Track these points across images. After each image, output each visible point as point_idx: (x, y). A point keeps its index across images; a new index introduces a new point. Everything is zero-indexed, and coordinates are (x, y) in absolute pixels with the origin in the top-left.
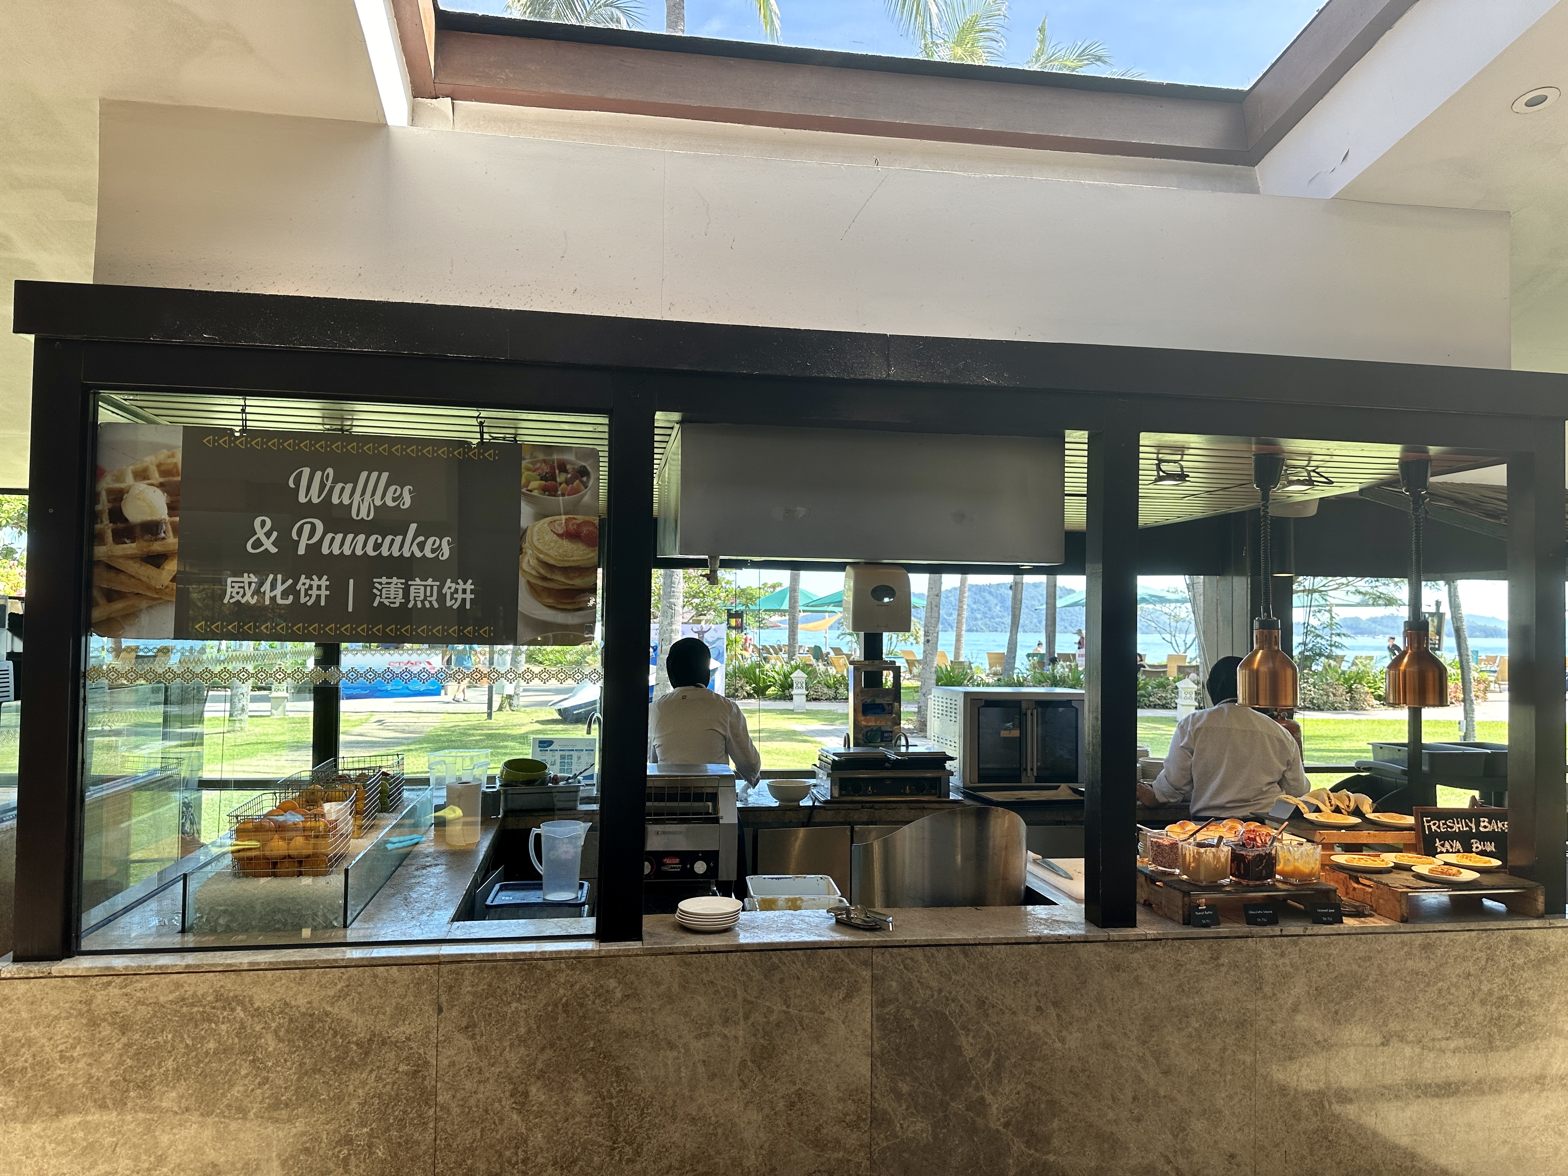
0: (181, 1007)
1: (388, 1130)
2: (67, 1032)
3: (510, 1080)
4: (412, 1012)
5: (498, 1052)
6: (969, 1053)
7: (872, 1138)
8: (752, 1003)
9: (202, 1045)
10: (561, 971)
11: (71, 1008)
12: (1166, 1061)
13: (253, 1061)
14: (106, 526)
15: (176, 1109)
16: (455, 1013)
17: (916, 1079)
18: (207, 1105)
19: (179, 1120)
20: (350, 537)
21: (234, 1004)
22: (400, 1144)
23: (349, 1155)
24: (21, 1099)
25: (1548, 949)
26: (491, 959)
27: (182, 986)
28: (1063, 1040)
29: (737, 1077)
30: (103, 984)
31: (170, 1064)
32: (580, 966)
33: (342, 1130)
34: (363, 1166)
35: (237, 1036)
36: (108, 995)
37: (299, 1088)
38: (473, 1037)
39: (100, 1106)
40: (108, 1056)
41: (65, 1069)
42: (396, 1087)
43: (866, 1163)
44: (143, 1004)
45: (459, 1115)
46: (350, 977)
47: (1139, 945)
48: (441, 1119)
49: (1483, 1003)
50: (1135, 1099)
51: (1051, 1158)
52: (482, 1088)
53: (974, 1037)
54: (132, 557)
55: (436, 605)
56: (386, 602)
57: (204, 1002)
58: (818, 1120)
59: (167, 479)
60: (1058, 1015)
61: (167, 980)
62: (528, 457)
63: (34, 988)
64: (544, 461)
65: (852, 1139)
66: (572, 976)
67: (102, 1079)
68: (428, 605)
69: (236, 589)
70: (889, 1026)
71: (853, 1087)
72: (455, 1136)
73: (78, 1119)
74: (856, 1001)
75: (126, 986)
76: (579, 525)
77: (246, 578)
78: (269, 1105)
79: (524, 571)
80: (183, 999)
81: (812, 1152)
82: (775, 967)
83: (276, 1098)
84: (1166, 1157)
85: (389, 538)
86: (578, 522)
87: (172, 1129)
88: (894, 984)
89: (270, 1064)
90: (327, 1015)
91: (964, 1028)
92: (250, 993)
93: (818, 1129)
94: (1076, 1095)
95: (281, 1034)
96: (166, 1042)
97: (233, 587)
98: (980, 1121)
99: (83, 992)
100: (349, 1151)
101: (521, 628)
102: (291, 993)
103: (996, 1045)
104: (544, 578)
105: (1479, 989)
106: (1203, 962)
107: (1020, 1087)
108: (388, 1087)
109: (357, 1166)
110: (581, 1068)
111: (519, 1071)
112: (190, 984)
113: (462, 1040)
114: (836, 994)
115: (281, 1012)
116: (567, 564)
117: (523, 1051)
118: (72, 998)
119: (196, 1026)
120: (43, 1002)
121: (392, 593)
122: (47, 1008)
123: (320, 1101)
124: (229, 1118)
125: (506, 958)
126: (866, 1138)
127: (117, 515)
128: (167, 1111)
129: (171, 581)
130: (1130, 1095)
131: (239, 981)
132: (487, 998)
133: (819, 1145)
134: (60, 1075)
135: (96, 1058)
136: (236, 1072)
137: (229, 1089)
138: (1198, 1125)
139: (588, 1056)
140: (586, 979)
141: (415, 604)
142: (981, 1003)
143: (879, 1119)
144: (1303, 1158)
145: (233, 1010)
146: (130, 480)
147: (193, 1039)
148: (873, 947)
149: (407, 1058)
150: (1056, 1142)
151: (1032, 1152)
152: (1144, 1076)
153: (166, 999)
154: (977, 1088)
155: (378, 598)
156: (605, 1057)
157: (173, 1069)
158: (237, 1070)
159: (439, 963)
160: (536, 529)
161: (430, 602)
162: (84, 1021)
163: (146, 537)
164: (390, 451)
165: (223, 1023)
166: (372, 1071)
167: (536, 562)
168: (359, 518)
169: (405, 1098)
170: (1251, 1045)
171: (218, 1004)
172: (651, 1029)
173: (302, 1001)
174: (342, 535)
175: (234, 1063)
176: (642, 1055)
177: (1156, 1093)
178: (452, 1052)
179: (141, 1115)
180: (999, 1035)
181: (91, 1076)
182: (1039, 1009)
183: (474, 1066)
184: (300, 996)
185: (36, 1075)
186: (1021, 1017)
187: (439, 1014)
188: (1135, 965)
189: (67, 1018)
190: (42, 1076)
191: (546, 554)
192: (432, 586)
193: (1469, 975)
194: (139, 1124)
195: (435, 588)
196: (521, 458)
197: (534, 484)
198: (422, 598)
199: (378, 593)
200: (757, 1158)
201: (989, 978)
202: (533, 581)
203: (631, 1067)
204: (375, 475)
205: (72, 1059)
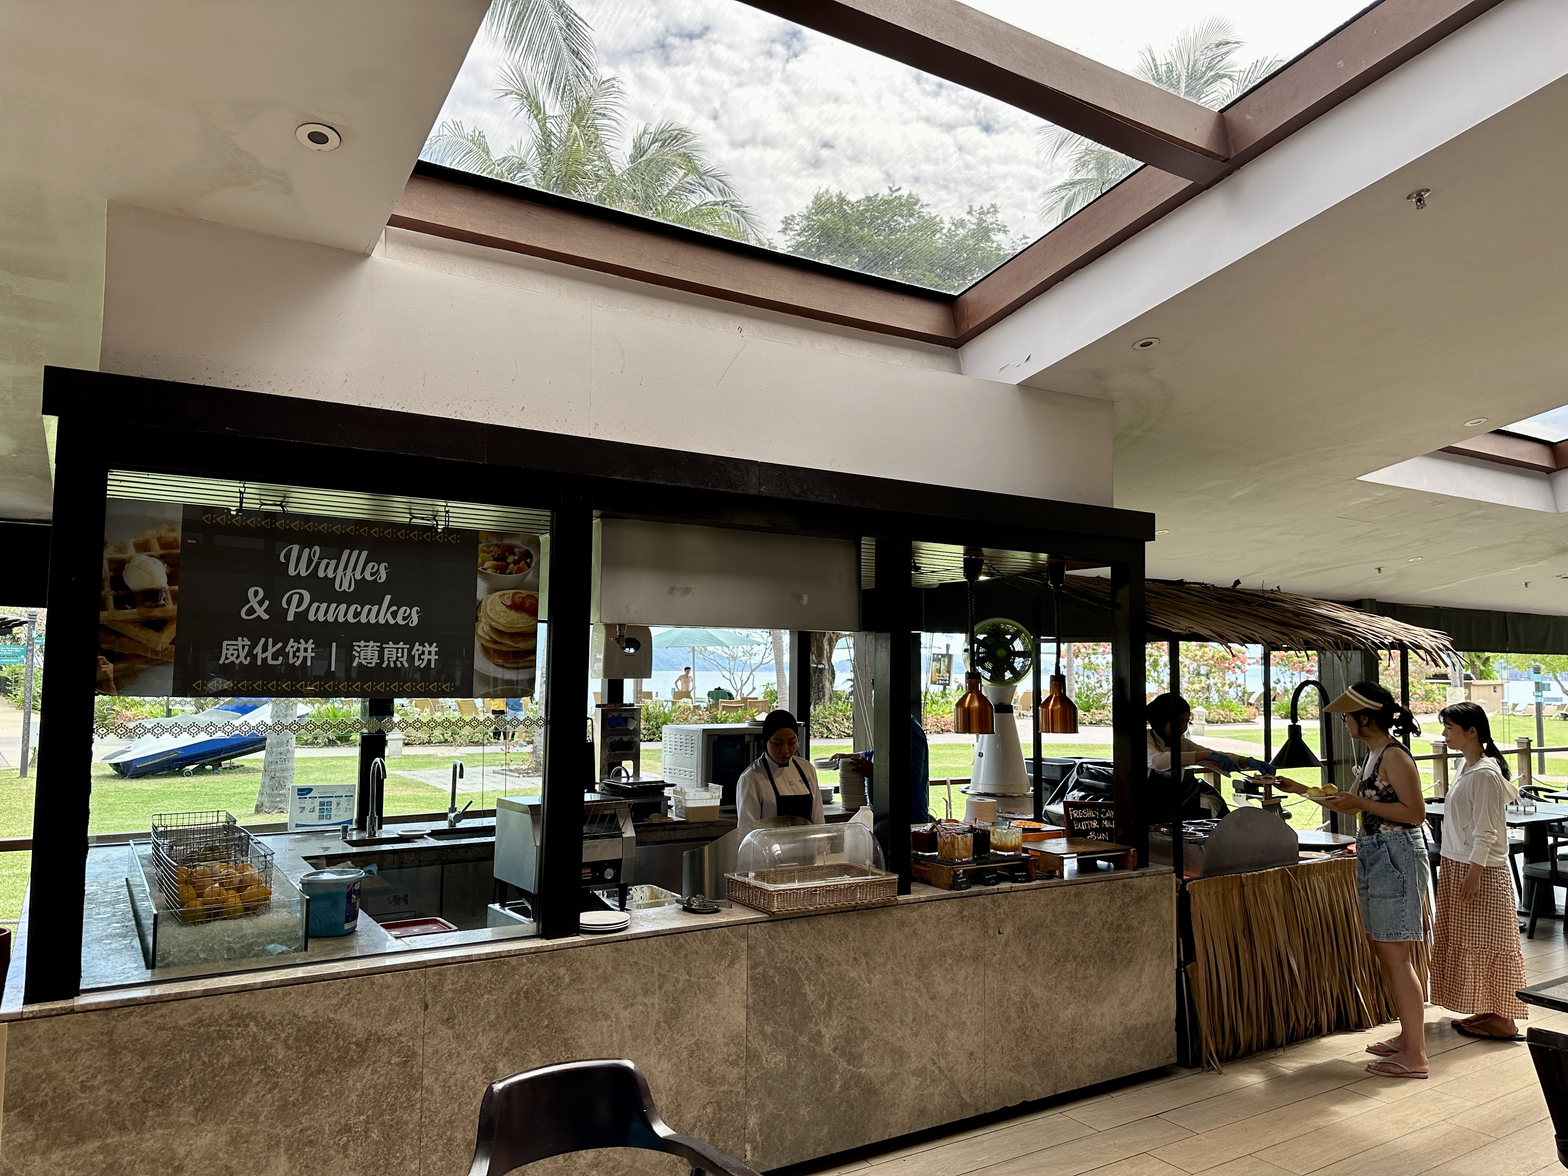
0: (199, 1028)
1: (382, 1115)
2: (88, 1063)
3: (482, 1059)
4: (404, 1011)
5: (473, 1037)
6: (811, 997)
7: (747, 1072)
8: (664, 976)
9: (218, 1060)
10: (523, 964)
11: (93, 1040)
12: (933, 990)
13: (265, 1069)
14: (108, 593)
15: (192, 1121)
16: (438, 1008)
17: (776, 1022)
18: (222, 1115)
19: (195, 1131)
20: (334, 605)
21: (247, 1020)
22: (391, 1126)
23: (348, 1141)
24: (41, 1132)
25: (1142, 890)
26: (468, 959)
27: (200, 1009)
28: (870, 981)
29: (653, 1036)
30: (125, 1014)
31: (188, 1081)
32: (538, 959)
33: (342, 1121)
34: (360, 1149)
35: (250, 1049)
36: (129, 1024)
37: (306, 1088)
38: (452, 1027)
39: (120, 1129)
40: (128, 1081)
41: (87, 1098)
42: (388, 1077)
43: (743, 1091)
44: (163, 1029)
45: (441, 1095)
46: (351, 986)
47: (915, 906)
48: (425, 1099)
49: (1109, 930)
50: (914, 1020)
51: (863, 1070)
52: (459, 1070)
53: (814, 985)
54: (133, 622)
55: (406, 665)
56: (364, 662)
57: (220, 1021)
58: (710, 1063)
59: (167, 551)
60: (867, 963)
61: (186, 1005)
62: (484, 541)
63: (56, 1026)
64: (497, 545)
65: (733, 1074)
66: (531, 968)
67: (122, 1103)
68: (399, 665)
69: (230, 653)
70: (759, 984)
71: (734, 1033)
72: (436, 1113)
73: (97, 1144)
74: (737, 966)
75: (147, 1014)
76: (523, 598)
77: (240, 642)
78: (279, 1107)
79: (479, 636)
80: (201, 1021)
81: (706, 1088)
82: (681, 946)
83: (285, 1100)
84: (933, 1060)
85: (367, 607)
86: (523, 595)
87: (188, 1141)
88: (762, 950)
89: (280, 1070)
90: (330, 1021)
91: (808, 979)
92: (263, 1009)
93: (710, 1070)
94: (878, 1021)
95: (290, 1042)
96: (184, 1062)
97: (228, 649)
98: (818, 1049)
99: (105, 1024)
100: (348, 1137)
101: (476, 684)
102: (299, 1006)
103: (828, 990)
104: (495, 642)
105: (1107, 921)
106: (953, 916)
107: (844, 1020)
108: (382, 1079)
109: (355, 1150)
110: (537, 1043)
111: (490, 1051)
112: (207, 1007)
113: (444, 1031)
114: (723, 962)
115: (290, 1023)
116: (513, 631)
117: (492, 1034)
118: (94, 1031)
119: (213, 1044)
120: (65, 1037)
121: (369, 654)
122: (68, 1042)
123: (323, 1097)
124: (241, 1123)
125: (480, 958)
126: (743, 1072)
127: (118, 582)
128: (184, 1124)
129: (170, 644)
130: (911, 1017)
131: (253, 999)
132: (464, 993)
133: (710, 1082)
134: (81, 1104)
135: (116, 1084)
136: (250, 1080)
137: (242, 1096)
138: (951, 1034)
139: (543, 1032)
140: (543, 969)
141: (389, 664)
142: (819, 959)
143: (752, 1056)
144: (1012, 1049)
145: (247, 1026)
146: (131, 551)
147: (210, 1056)
148: (748, 924)
149: (398, 1051)
150: (866, 1058)
151: (851, 1067)
152: (920, 1002)
153: (184, 1022)
154: (816, 1024)
155: (357, 659)
156: (556, 1032)
157: (190, 1085)
158: (249, 1080)
159: (426, 967)
160: (489, 601)
161: (401, 662)
162: (106, 1051)
163: (147, 604)
164: (369, 533)
165: (237, 1039)
166: (368, 1066)
167: (488, 628)
168: (342, 590)
169: (397, 1086)
170: (982, 973)
171: (234, 1022)
172: (591, 1004)
173: (308, 1011)
174: (326, 604)
175: (248, 1073)
176: (584, 1027)
177: (926, 1013)
178: (435, 1042)
179: (159, 1132)
180: (830, 981)
181: (111, 1102)
182: (855, 959)
183: (454, 1051)
184: (306, 1008)
185: (56, 1107)
186: (844, 967)
187: (426, 1010)
188: (913, 921)
189: (88, 1050)
190: (63, 1107)
191: (497, 622)
192: (403, 649)
193: (1101, 912)
194: (158, 1140)
195: (406, 650)
196: (478, 543)
197: (488, 564)
198: (394, 659)
199: (357, 655)
200: (667, 1098)
201: (824, 939)
202: (486, 644)
203: (576, 1038)
204: (355, 553)
205: (92, 1088)
